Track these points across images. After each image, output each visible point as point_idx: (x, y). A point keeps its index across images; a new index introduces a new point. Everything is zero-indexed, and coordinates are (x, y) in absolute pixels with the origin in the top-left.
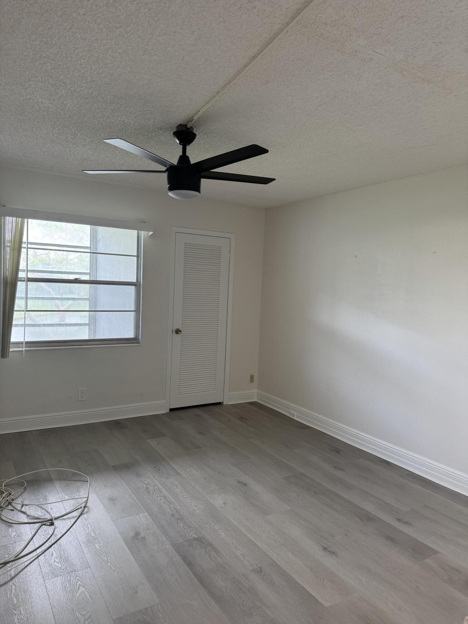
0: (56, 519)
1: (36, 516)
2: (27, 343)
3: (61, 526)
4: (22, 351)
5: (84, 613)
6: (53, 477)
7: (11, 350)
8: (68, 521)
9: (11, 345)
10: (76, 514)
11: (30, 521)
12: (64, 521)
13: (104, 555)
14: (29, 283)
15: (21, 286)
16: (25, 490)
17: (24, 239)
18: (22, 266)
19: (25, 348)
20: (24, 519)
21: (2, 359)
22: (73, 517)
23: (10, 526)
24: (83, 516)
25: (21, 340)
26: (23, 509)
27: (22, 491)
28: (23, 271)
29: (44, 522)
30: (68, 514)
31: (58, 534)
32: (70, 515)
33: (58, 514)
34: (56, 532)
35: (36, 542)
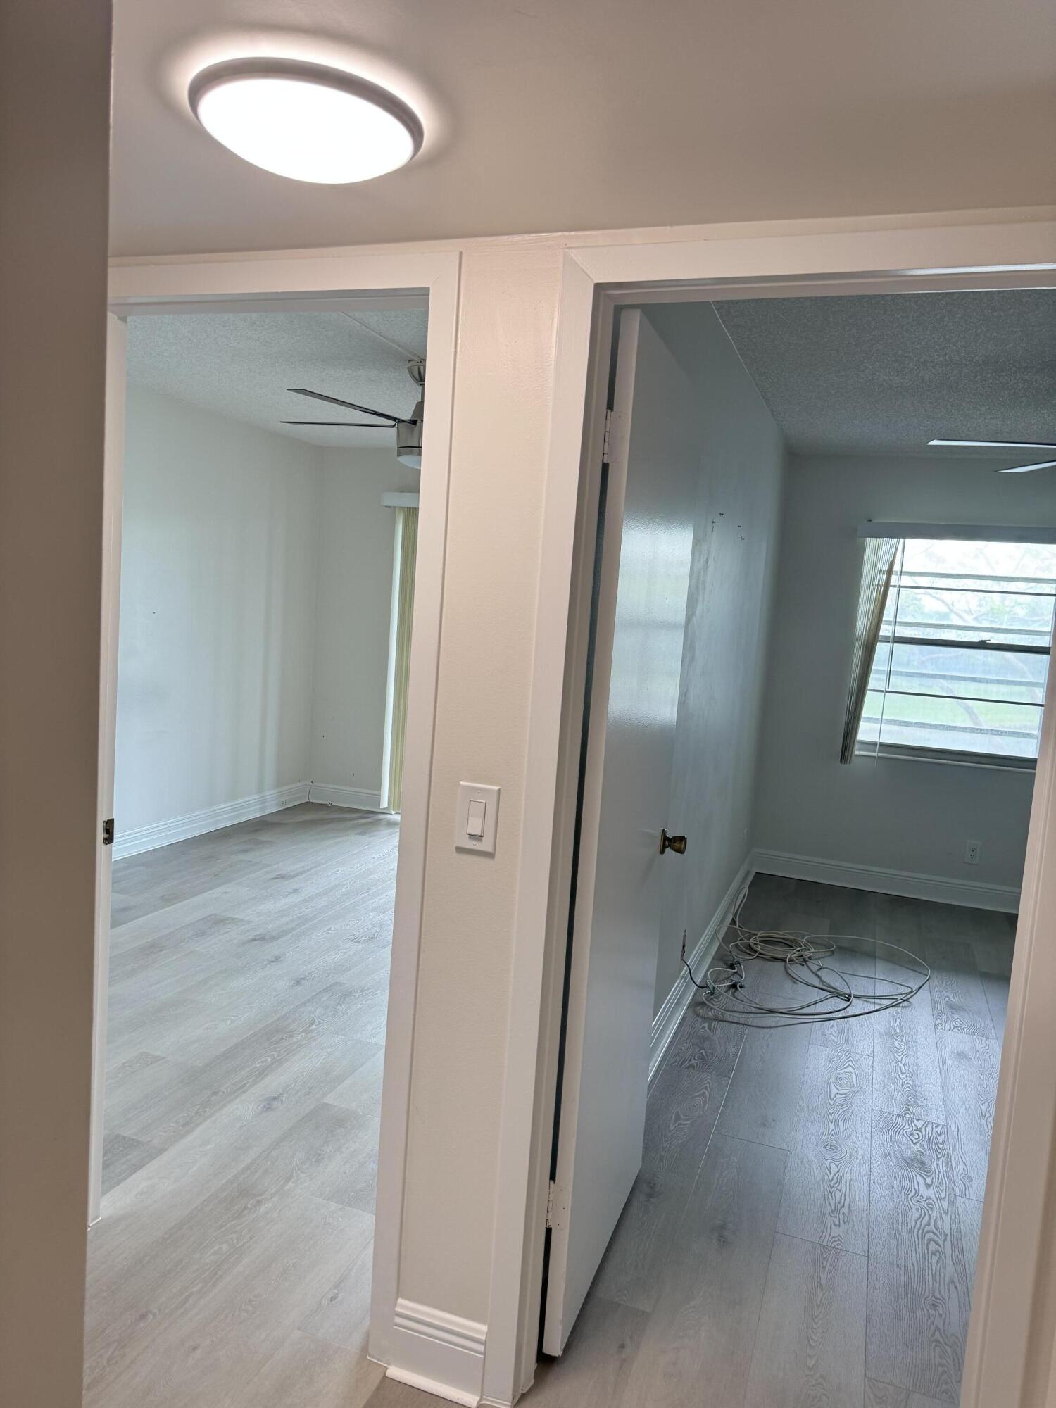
0: (857, 997)
1: (832, 985)
2: (882, 745)
3: (858, 1006)
4: (875, 757)
5: (840, 1088)
6: (877, 954)
7: (856, 753)
8: (872, 1006)
9: (857, 746)
10: (887, 1002)
11: (821, 986)
12: (865, 1003)
13: (900, 1054)
14: (896, 645)
15: (882, 649)
16: (831, 955)
17: (896, 568)
18: (888, 615)
20: (816, 982)
21: (843, 764)
22: (880, 1004)
23: (795, 983)
24: (895, 1008)
25: (873, 738)
26: (819, 973)
27: (829, 954)
28: (889, 623)
29: (838, 994)
30: (874, 998)
31: (850, 1011)
32: (877, 1001)
33: (862, 994)
34: (848, 1009)
35: (819, 1008)
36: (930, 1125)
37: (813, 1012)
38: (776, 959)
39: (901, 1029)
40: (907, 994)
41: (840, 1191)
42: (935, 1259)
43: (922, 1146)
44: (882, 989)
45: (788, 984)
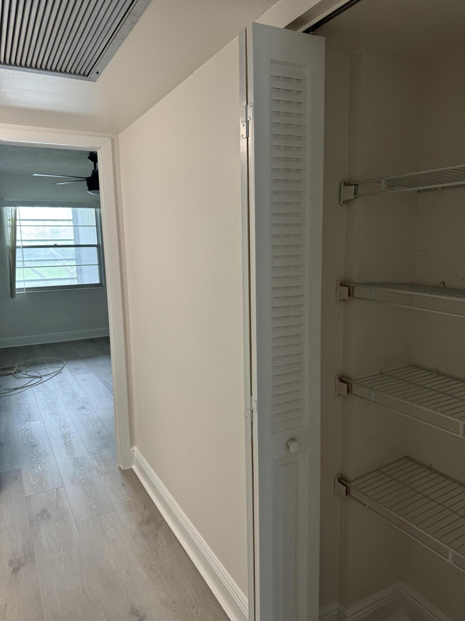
0: (43, 376)
1: (33, 375)
2: (26, 288)
4: (24, 293)
6: (44, 362)
7: (17, 293)
8: (49, 377)
9: (16, 290)
10: (54, 374)
11: (29, 377)
12: (47, 377)
13: (65, 386)
14: (24, 249)
15: (18, 252)
16: (28, 367)
17: (18, 218)
18: (18, 237)
19: (26, 291)
20: (27, 376)
21: (13, 298)
23: (19, 379)
24: (58, 375)
25: (23, 287)
26: (27, 374)
28: (19, 241)
29: (37, 377)
30: (49, 374)
31: (43, 380)
32: (51, 375)
33: (45, 374)
34: (42, 380)
35: (32, 383)
36: (82, 399)
37: (30, 384)
38: (8, 374)
39: (62, 379)
40: (60, 370)
41: (63, 422)
42: (95, 425)
43: (81, 404)
44: (51, 371)
45: (17, 380)
